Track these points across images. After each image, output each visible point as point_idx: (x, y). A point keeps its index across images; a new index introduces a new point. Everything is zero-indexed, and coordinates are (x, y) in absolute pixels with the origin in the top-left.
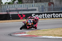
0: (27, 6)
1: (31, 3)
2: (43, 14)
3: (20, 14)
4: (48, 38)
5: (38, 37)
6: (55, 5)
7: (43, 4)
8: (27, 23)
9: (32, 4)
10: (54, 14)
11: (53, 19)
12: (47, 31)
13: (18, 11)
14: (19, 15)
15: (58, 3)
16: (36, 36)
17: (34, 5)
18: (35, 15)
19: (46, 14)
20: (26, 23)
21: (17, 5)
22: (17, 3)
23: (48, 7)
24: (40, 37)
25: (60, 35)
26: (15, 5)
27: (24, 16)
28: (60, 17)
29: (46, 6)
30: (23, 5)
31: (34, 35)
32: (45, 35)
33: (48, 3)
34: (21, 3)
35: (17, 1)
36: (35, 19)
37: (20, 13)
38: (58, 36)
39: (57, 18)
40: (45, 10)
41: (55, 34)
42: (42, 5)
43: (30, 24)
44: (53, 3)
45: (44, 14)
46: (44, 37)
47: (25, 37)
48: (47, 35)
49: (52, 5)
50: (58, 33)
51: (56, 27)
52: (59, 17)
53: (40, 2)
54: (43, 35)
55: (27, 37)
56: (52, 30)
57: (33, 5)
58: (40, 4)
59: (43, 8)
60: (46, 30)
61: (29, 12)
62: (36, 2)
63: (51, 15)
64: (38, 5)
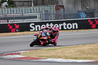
0: (22, 10)
1: (29, 6)
2: (47, 24)
3: (11, 24)
4: (55, 62)
5: (40, 60)
6: (66, 10)
7: (47, 8)
8: (41, 36)
9: (29, 8)
10: (64, 24)
11: (63, 31)
12: (55, 51)
13: (8, 19)
14: (9, 25)
15: (71, 6)
16: (37, 59)
17: (33, 9)
18: (35, 25)
19: (51, 24)
20: (39, 37)
21: (6, 10)
22: (7, 6)
23: (55, 12)
24: (43, 60)
25: (75, 57)
26: (3, 10)
27: (17, 26)
28: (74, 28)
29: (52, 11)
30: (15, 9)
31: (34, 56)
32: (50, 57)
33: (55, 7)
34: (13, 7)
35: (6, 3)
36: (53, 31)
37: (10, 22)
38: (71, 58)
39: (70, 30)
40: (50, 17)
41: (67, 55)
42: (46, 10)
43: (46, 38)
44: (63, 7)
45: (49, 24)
46: (49, 60)
47: (19, 61)
48: (55, 57)
49: (62, 10)
50: (71, 54)
51: (69, 44)
52: (72, 29)
53: (43, 4)
54: (48, 57)
55: (22, 61)
56: (62, 49)
57: (31, 10)
58: (43, 8)
59: (47, 14)
60: (52, 49)
61: (25, 21)
62: (36, 5)
63: (60, 25)
64: (39, 9)
